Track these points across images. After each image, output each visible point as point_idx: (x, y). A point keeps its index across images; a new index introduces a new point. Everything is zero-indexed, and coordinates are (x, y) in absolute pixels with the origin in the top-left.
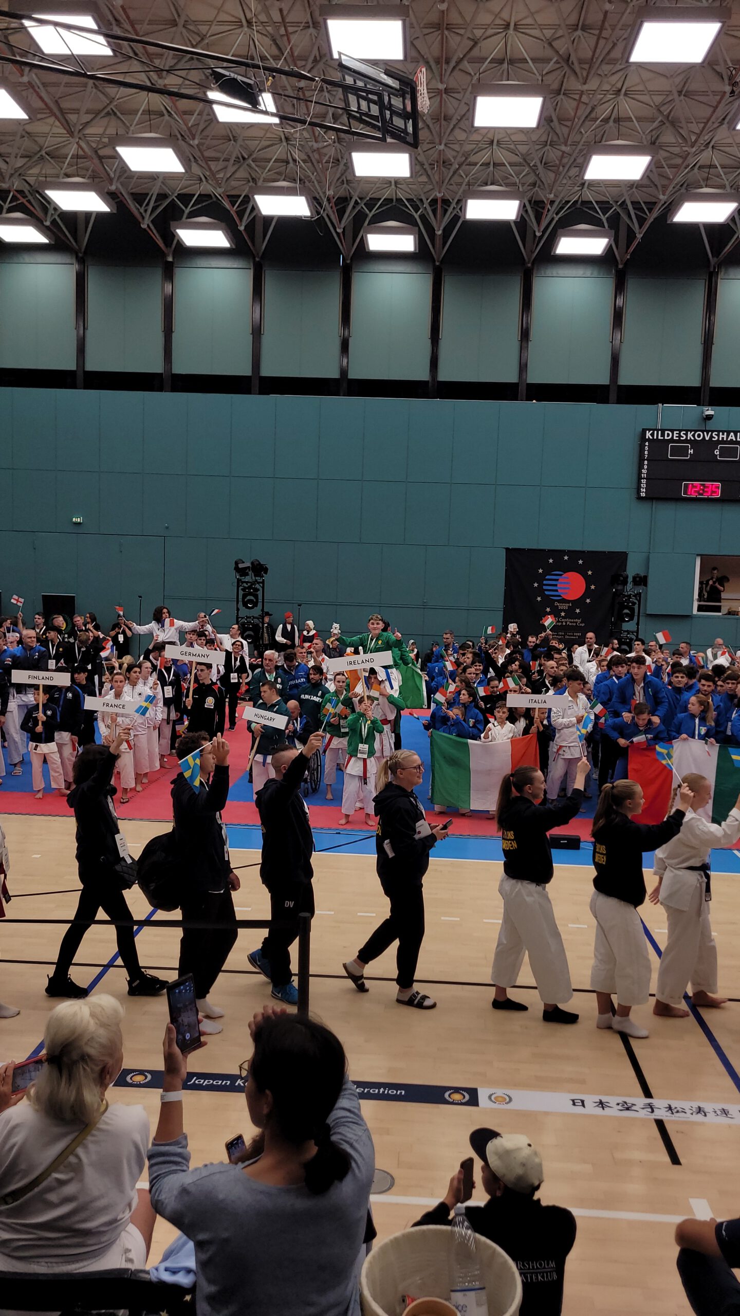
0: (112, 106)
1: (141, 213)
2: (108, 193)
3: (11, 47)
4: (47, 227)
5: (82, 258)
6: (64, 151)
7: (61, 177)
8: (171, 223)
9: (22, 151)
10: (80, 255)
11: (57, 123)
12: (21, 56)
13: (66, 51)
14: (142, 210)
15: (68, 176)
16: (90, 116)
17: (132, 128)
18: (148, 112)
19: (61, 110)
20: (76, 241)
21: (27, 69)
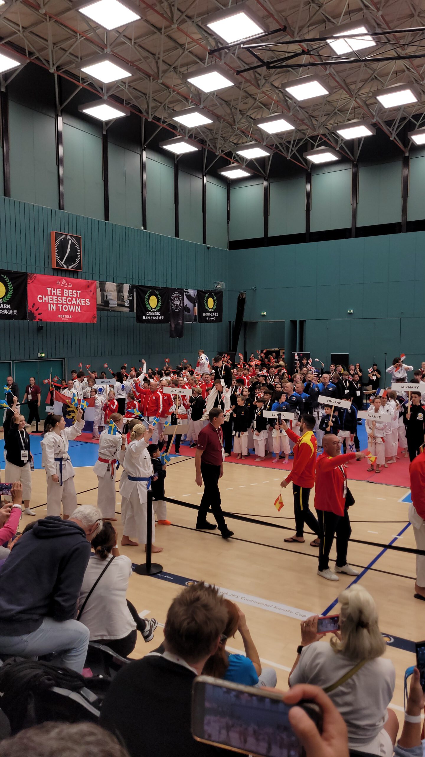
0: (375, 74)
1: (390, 132)
2: (371, 124)
3: (320, 56)
4: (338, 151)
5: (356, 164)
6: (347, 107)
7: (346, 121)
8: (408, 133)
9: (325, 113)
10: (355, 163)
11: (344, 92)
12: (325, 61)
13: (350, 50)
14: (391, 130)
15: (349, 120)
16: (363, 83)
17: (386, 84)
18: (396, 72)
19: (346, 84)
20: (353, 156)
21: (329, 66)
